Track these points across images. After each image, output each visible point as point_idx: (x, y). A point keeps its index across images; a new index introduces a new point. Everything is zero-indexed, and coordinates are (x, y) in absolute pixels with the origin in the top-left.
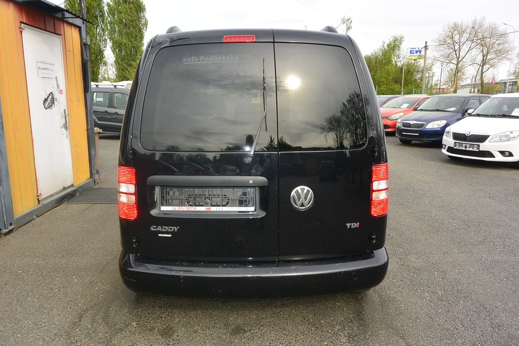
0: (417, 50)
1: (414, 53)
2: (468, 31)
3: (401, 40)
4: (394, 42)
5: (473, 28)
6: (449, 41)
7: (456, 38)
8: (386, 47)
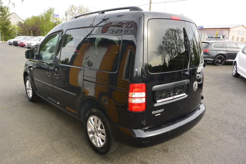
0: (57, 15)
1: (55, 16)
2: (78, 9)
3: (53, 10)
4: (50, 10)
5: (80, 7)
6: (71, 12)
7: (73, 11)
8: (46, 12)
